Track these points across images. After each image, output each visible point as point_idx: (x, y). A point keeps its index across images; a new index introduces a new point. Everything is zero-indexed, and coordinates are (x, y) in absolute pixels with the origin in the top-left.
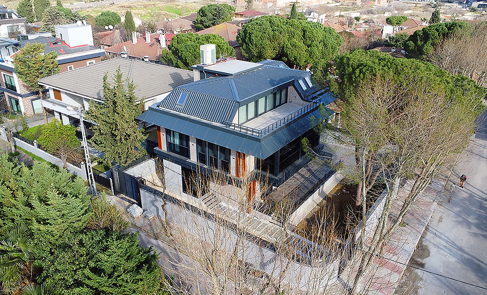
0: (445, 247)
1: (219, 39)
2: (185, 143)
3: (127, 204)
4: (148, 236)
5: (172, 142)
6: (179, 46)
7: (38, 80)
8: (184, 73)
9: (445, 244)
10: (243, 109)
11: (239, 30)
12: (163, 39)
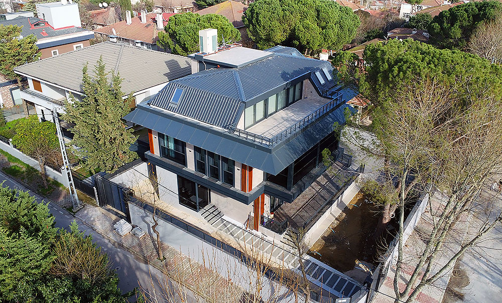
0: (486, 271)
1: (223, 20)
2: (180, 148)
3: (114, 217)
4: (138, 259)
5: (166, 146)
6: (177, 29)
7: (15, 68)
8: (182, 61)
9: (485, 268)
10: (249, 111)
11: (245, 9)
12: (160, 19)
